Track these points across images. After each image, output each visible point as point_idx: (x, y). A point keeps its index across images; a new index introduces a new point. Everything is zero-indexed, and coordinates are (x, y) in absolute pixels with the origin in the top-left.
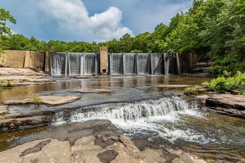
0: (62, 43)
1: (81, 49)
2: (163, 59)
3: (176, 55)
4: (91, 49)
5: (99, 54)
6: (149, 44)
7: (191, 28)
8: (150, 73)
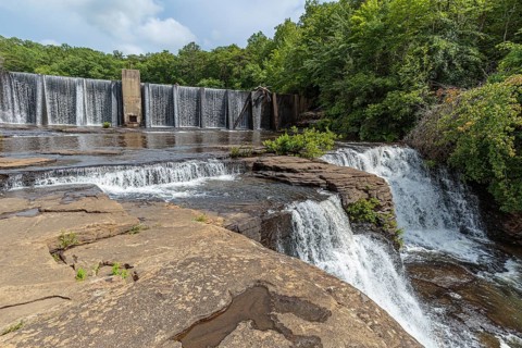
0: (29, 45)
1: (82, 65)
2: (250, 103)
3: (271, 96)
4: (108, 68)
5: (121, 84)
6: (236, 70)
7: (298, 51)
8: (228, 127)
